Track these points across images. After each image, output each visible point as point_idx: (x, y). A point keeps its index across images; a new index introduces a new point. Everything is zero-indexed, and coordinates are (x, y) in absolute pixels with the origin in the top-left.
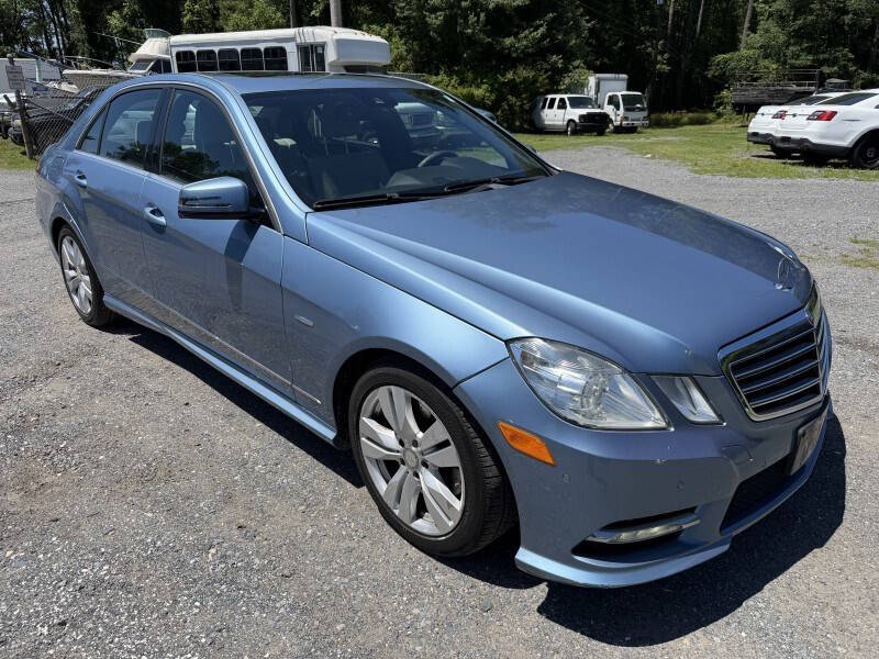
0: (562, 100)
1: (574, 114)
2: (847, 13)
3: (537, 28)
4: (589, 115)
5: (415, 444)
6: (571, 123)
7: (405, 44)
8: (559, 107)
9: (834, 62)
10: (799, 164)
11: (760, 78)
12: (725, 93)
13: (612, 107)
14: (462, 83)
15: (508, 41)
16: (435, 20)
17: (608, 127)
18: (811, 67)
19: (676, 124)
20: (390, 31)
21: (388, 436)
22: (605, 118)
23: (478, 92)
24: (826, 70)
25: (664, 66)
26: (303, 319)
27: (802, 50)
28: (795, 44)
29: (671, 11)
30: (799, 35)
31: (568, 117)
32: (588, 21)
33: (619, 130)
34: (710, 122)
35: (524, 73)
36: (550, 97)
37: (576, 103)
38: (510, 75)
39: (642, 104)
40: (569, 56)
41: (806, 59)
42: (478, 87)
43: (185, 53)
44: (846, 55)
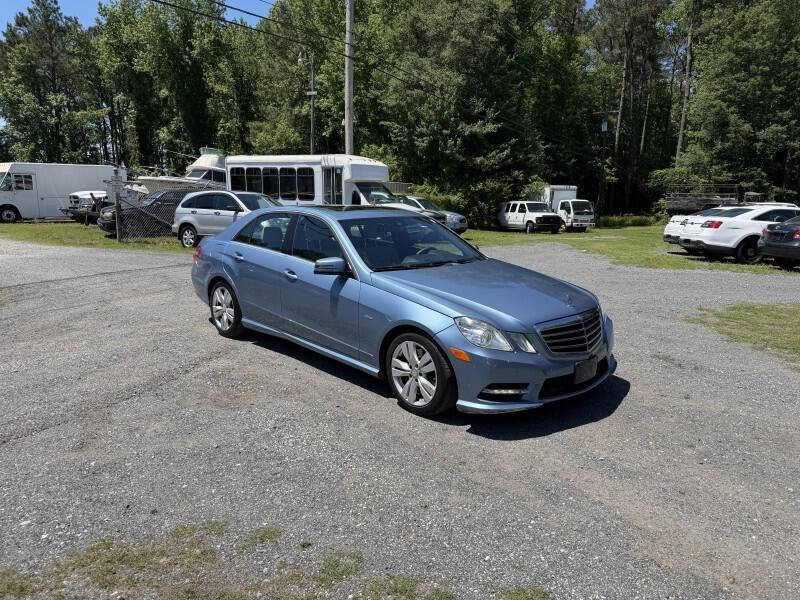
0: (522, 206)
1: (533, 216)
2: (758, 141)
3: (502, 151)
4: (545, 218)
5: (417, 366)
6: (530, 224)
7: (397, 159)
8: (520, 211)
9: (751, 178)
10: (701, 260)
11: (692, 189)
12: (661, 201)
13: (564, 211)
14: (442, 190)
15: (479, 160)
16: (422, 143)
17: (560, 227)
18: (730, 182)
19: (621, 225)
20: (385, 149)
21: (405, 366)
22: (558, 221)
23: (454, 198)
24: (744, 184)
25: (613, 178)
26: (367, 316)
27: (724, 169)
28: (717, 164)
29: (617, 134)
30: (721, 157)
31: (527, 219)
32: (544, 145)
33: (570, 229)
34: (650, 224)
35: (491, 184)
36: (512, 203)
37: (533, 208)
38: (480, 186)
39: (590, 209)
40: (529, 171)
41: (727, 176)
42: (455, 194)
43: (237, 169)
44: (760, 173)
